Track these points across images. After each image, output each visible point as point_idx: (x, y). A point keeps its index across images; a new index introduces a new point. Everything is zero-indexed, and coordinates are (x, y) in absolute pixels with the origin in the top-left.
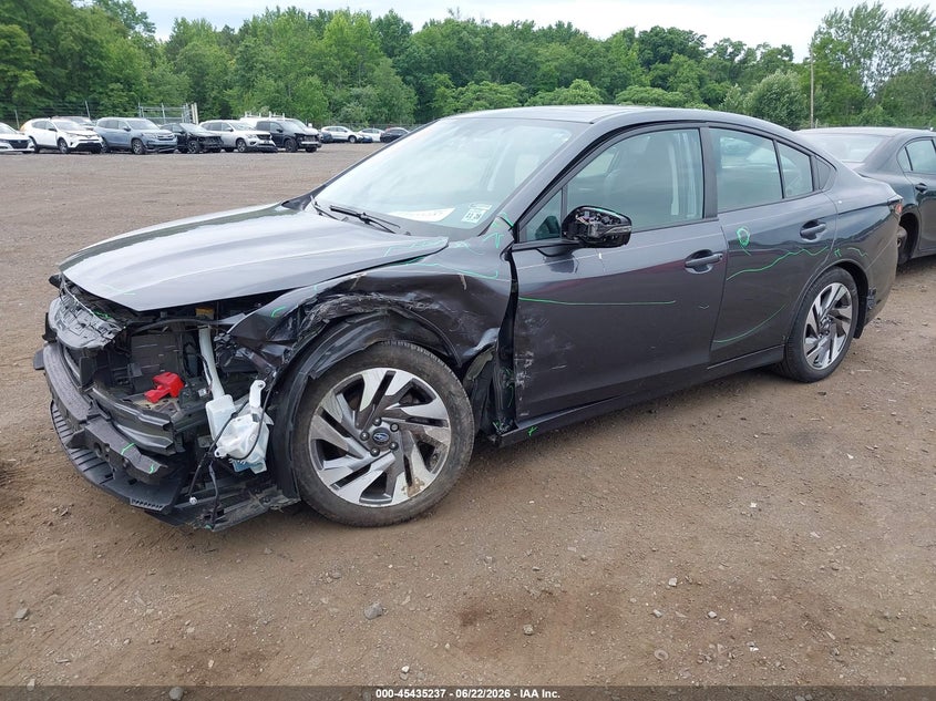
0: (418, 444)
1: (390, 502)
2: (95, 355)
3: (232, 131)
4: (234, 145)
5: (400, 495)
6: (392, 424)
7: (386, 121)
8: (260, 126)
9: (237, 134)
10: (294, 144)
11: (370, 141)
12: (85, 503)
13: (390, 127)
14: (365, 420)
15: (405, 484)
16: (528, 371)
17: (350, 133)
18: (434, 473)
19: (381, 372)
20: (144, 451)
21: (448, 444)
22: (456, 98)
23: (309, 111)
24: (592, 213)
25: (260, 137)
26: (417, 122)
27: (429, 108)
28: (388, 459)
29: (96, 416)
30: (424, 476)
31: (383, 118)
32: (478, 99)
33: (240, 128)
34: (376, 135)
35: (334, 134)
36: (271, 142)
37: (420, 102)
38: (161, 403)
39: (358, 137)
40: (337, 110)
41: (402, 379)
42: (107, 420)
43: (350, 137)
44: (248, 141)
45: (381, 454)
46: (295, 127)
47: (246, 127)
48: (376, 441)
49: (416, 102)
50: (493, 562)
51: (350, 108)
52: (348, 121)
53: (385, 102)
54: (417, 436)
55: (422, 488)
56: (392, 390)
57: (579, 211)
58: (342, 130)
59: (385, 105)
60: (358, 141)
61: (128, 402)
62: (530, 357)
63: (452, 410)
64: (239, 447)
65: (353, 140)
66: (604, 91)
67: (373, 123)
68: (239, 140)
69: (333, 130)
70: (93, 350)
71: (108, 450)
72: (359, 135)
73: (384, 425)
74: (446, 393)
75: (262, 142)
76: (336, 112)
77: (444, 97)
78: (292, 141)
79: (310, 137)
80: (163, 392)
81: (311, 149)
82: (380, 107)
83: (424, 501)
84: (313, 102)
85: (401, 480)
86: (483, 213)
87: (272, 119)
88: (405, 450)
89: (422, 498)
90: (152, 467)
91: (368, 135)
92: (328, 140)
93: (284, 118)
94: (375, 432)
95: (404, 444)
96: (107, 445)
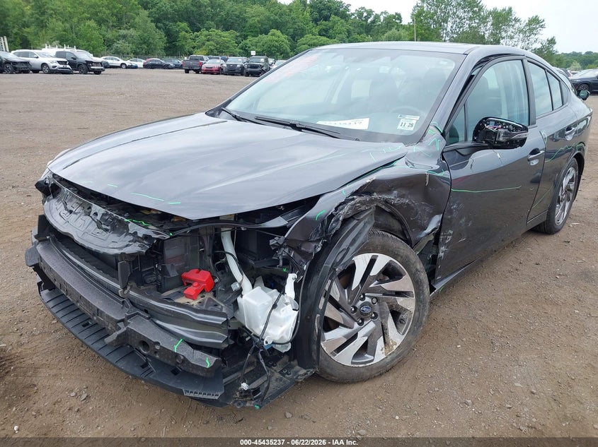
0: (391, 313)
1: (372, 361)
2: (133, 259)
3: (37, 57)
4: (40, 68)
5: (380, 355)
6: (372, 298)
7: (146, 54)
8: (58, 55)
9: (42, 60)
10: (85, 68)
11: (136, 67)
12: (96, 384)
13: (149, 58)
14: (355, 296)
15: (383, 346)
16: (447, 245)
17: (122, 61)
18: (403, 334)
19: (368, 257)
20: (196, 346)
21: (413, 311)
22: (194, 40)
23: (89, 45)
24: (497, 123)
25: (59, 62)
26: (167, 55)
27: (175, 45)
28: (370, 326)
29: (134, 315)
30: (396, 337)
31: (144, 51)
32: (208, 41)
33: (44, 55)
34: (140, 63)
35: (110, 62)
36: (68, 66)
37: (169, 42)
38: (200, 299)
39: (127, 64)
40: (110, 46)
41: (382, 261)
42: (148, 319)
43: (122, 64)
44: (51, 65)
45: (365, 323)
46: (84, 56)
47: (48, 55)
48: (362, 313)
49: (166, 41)
50: (473, 403)
51: (120, 44)
52: (118, 53)
53: (144, 41)
54: (391, 307)
55: (395, 347)
56: (375, 271)
57: (485, 120)
58: (116, 59)
59: (145, 43)
60: (128, 67)
61: (168, 300)
62: (450, 235)
63: (417, 283)
64: (284, 334)
65: (124, 67)
66: (289, 38)
67: (137, 55)
68: (44, 64)
69: (109, 59)
70: (131, 255)
71: (157, 347)
72: (128, 63)
73: (367, 299)
74: (414, 270)
75: (62, 66)
76: (108, 46)
77: (185, 38)
78: (84, 66)
79: (97, 63)
80: (200, 288)
81: (98, 72)
82: (141, 44)
83: (397, 357)
84: (92, 39)
85: (380, 342)
86: (414, 122)
87: (66, 49)
88: (382, 318)
89: (394, 355)
90: (208, 361)
91: (134, 63)
92: (107, 66)
93: (75, 50)
94: (362, 305)
95: (381, 313)
96: (158, 343)
